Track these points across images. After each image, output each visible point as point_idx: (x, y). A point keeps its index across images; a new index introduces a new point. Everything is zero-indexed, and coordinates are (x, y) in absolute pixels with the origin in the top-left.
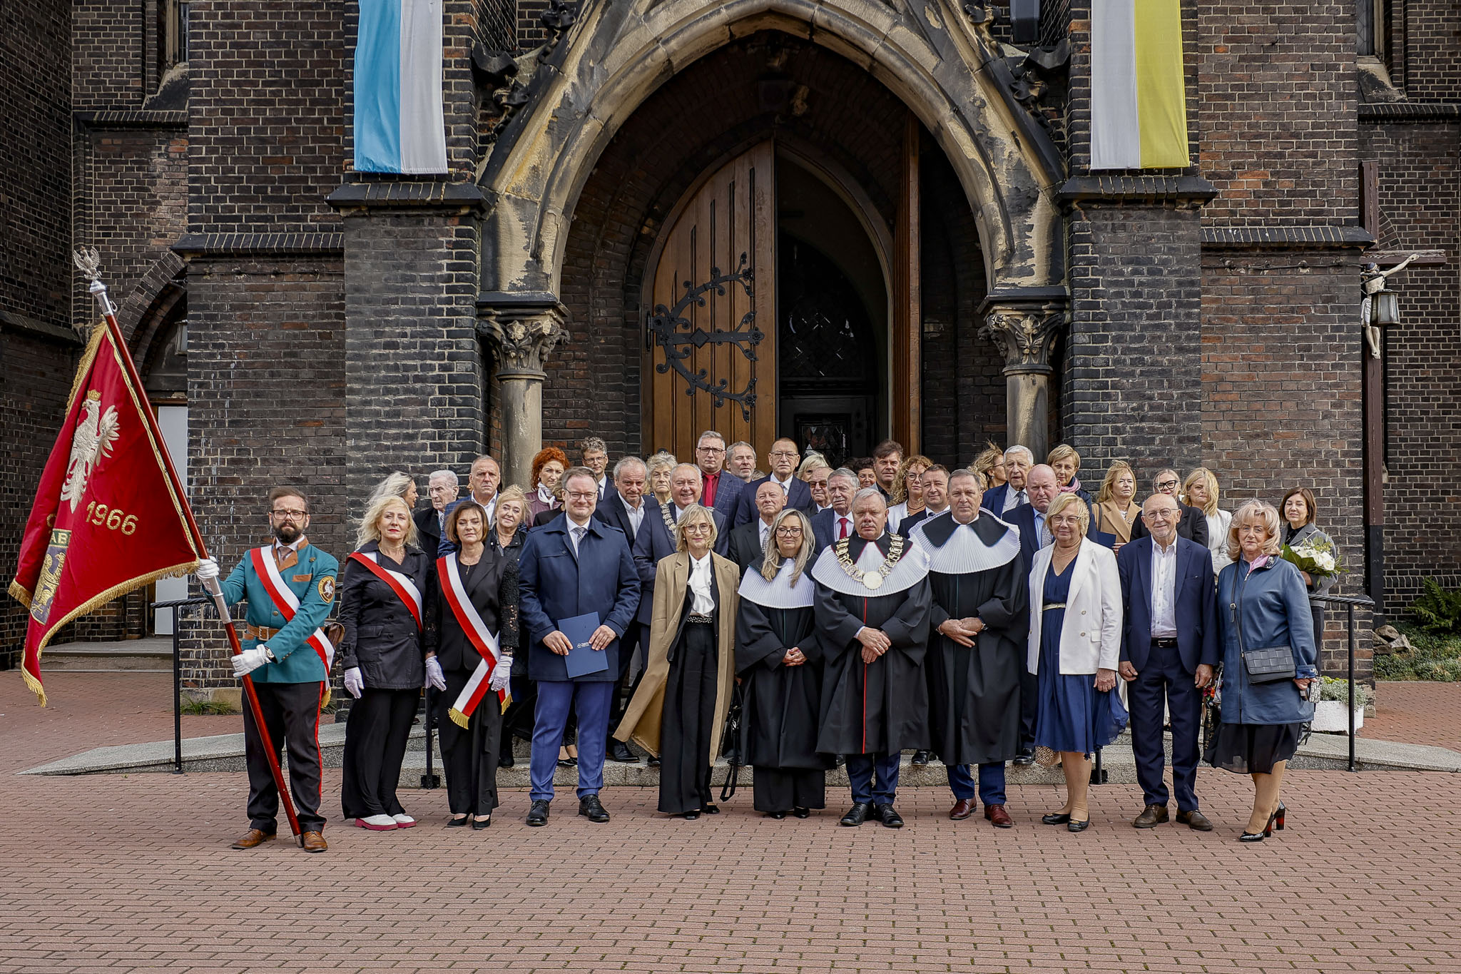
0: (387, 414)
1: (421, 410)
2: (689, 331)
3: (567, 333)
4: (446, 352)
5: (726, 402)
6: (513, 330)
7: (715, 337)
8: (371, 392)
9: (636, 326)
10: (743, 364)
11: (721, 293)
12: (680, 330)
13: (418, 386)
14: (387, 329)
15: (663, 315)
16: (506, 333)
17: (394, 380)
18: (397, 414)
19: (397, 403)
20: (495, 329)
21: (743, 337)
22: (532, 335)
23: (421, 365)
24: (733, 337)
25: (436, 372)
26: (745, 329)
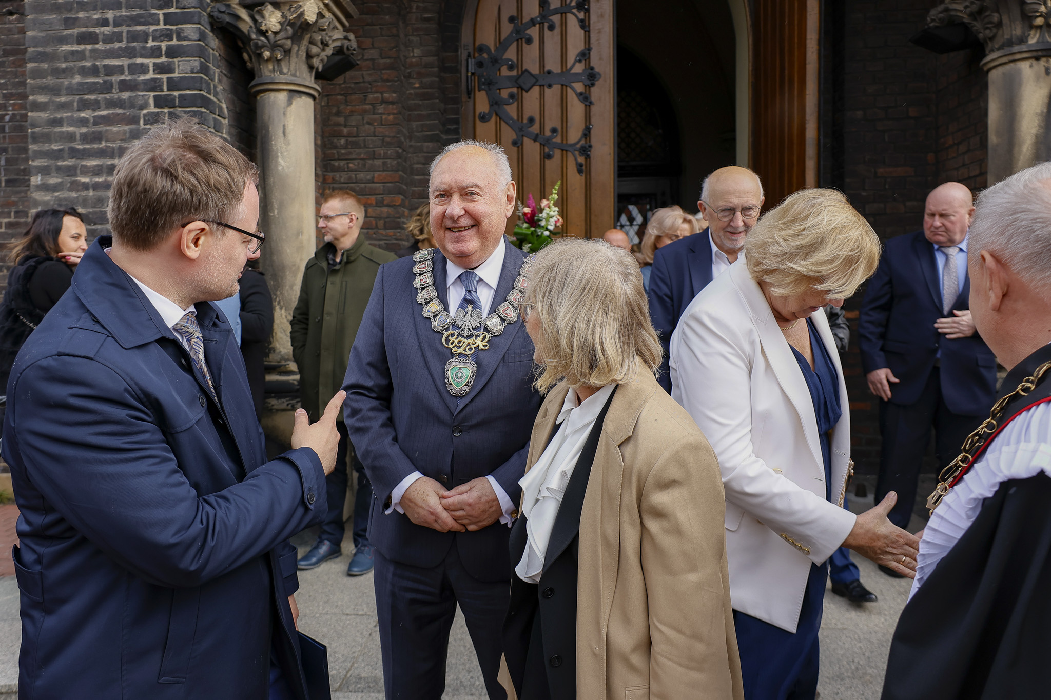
0: (85, 138)
1: (131, 131)
2: (514, 73)
3: (351, 36)
4: (164, 45)
5: (557, 153)
6: (263, 17)
7: (544, 79)
8: (63, 106)
9: (455, 70)
10: (576, 109)
11: (551, 28)
12: (505, 72)
13: (125, 95)
14: (81, 15)
15: (485, 56)
16: (255, 21)
17: (92, 89)
18: (97, 137)
19: (98, 121)
20: (238, 18)
21: (577, 77)
22: (291, 24)
23: (130, 66)
24: (564, 79)
25: (151, 75)
26: (579, 68)
